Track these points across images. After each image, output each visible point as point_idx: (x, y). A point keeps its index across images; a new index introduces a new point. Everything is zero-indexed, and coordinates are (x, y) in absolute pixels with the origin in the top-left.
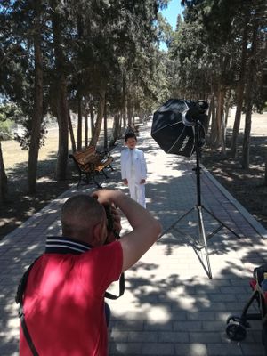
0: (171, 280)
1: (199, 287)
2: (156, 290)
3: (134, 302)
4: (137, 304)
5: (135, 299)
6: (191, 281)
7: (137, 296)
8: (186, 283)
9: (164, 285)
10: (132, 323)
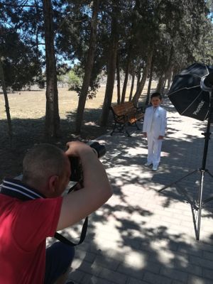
0: (159, 231)
1: (183, 245)
2: (142, 236)
3: (118, 242)
4: (121, 244)
5: (121, 239)
6: (177, 237)
7: (123, 237)
8: (172, 238)
9: (150, 234)
10: (109, 260)
